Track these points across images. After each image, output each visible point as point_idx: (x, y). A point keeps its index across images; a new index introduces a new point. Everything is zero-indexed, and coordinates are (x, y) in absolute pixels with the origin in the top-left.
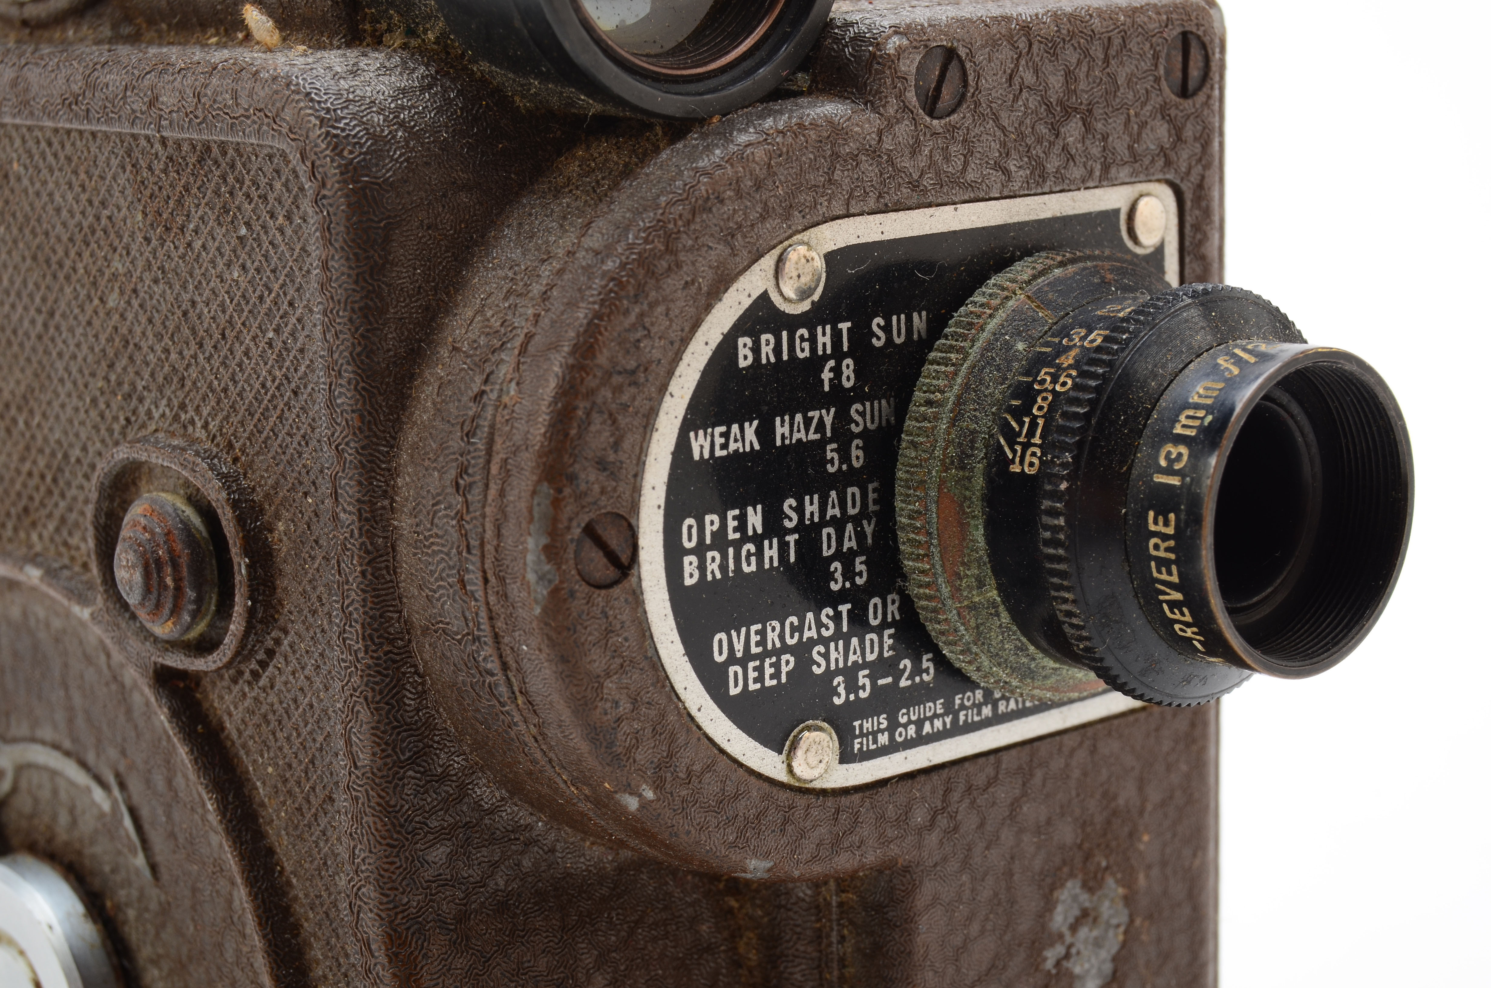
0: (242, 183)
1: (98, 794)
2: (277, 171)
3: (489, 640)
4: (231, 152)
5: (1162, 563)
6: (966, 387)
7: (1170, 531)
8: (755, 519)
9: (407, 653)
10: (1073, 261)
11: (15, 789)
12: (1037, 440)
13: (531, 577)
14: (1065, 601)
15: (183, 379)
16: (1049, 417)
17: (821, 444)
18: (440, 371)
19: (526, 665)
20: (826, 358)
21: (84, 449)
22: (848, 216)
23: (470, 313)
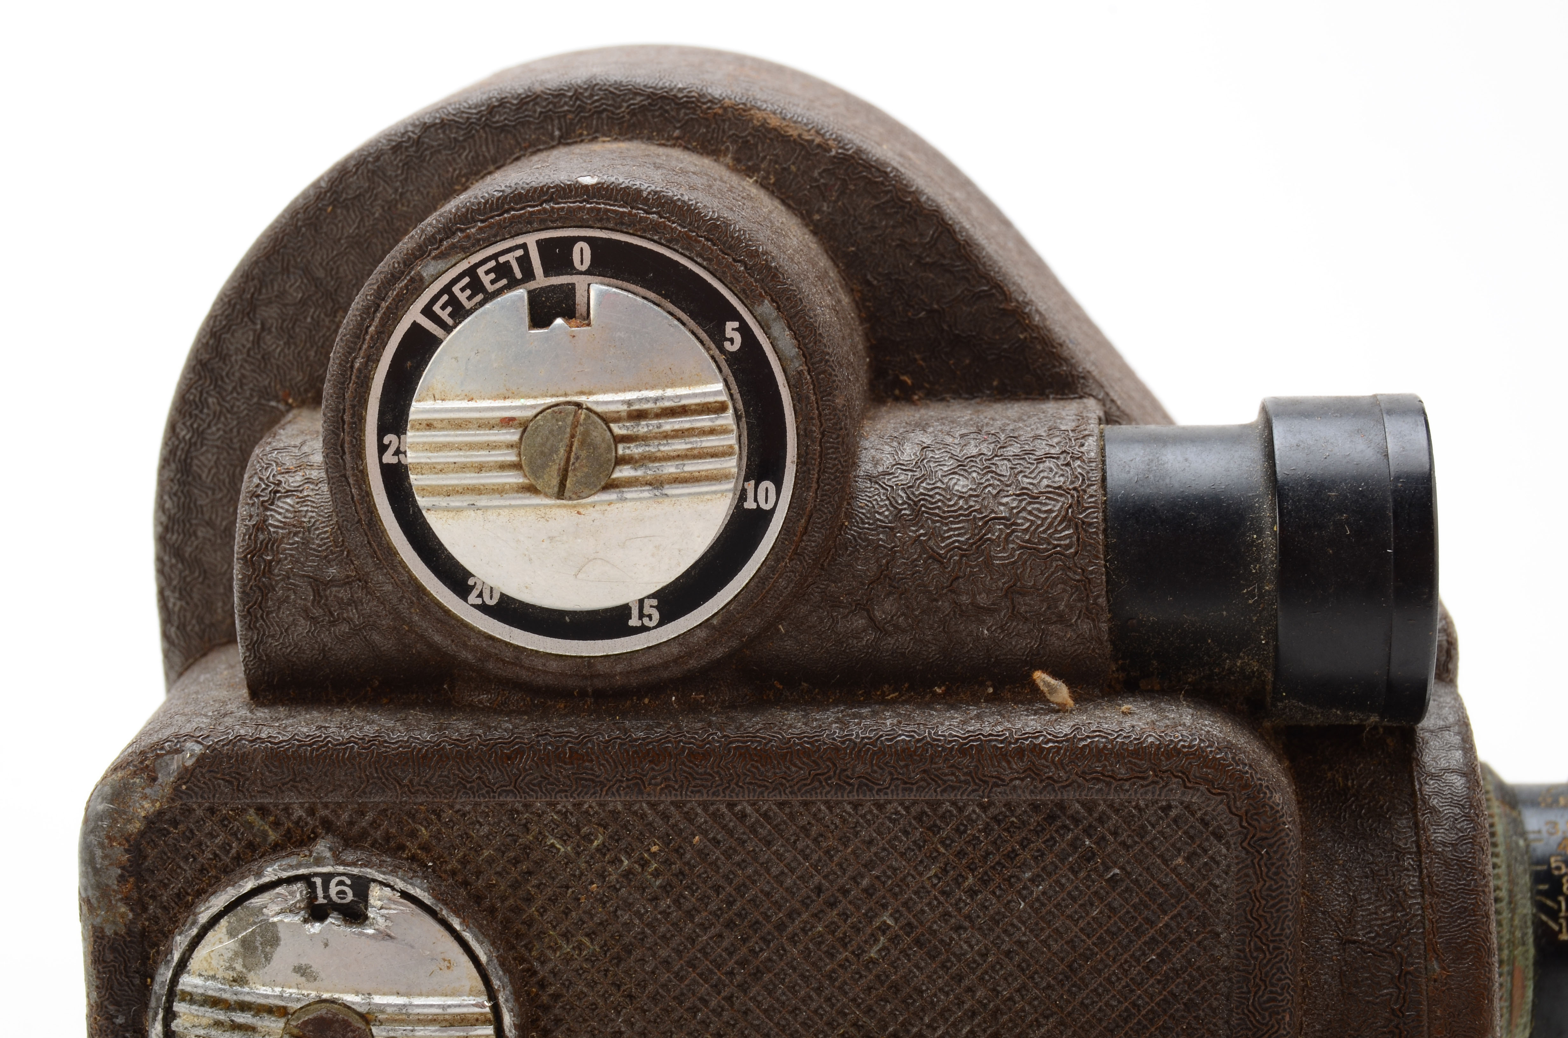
0: (1116, 835)
4: (1102, 808)
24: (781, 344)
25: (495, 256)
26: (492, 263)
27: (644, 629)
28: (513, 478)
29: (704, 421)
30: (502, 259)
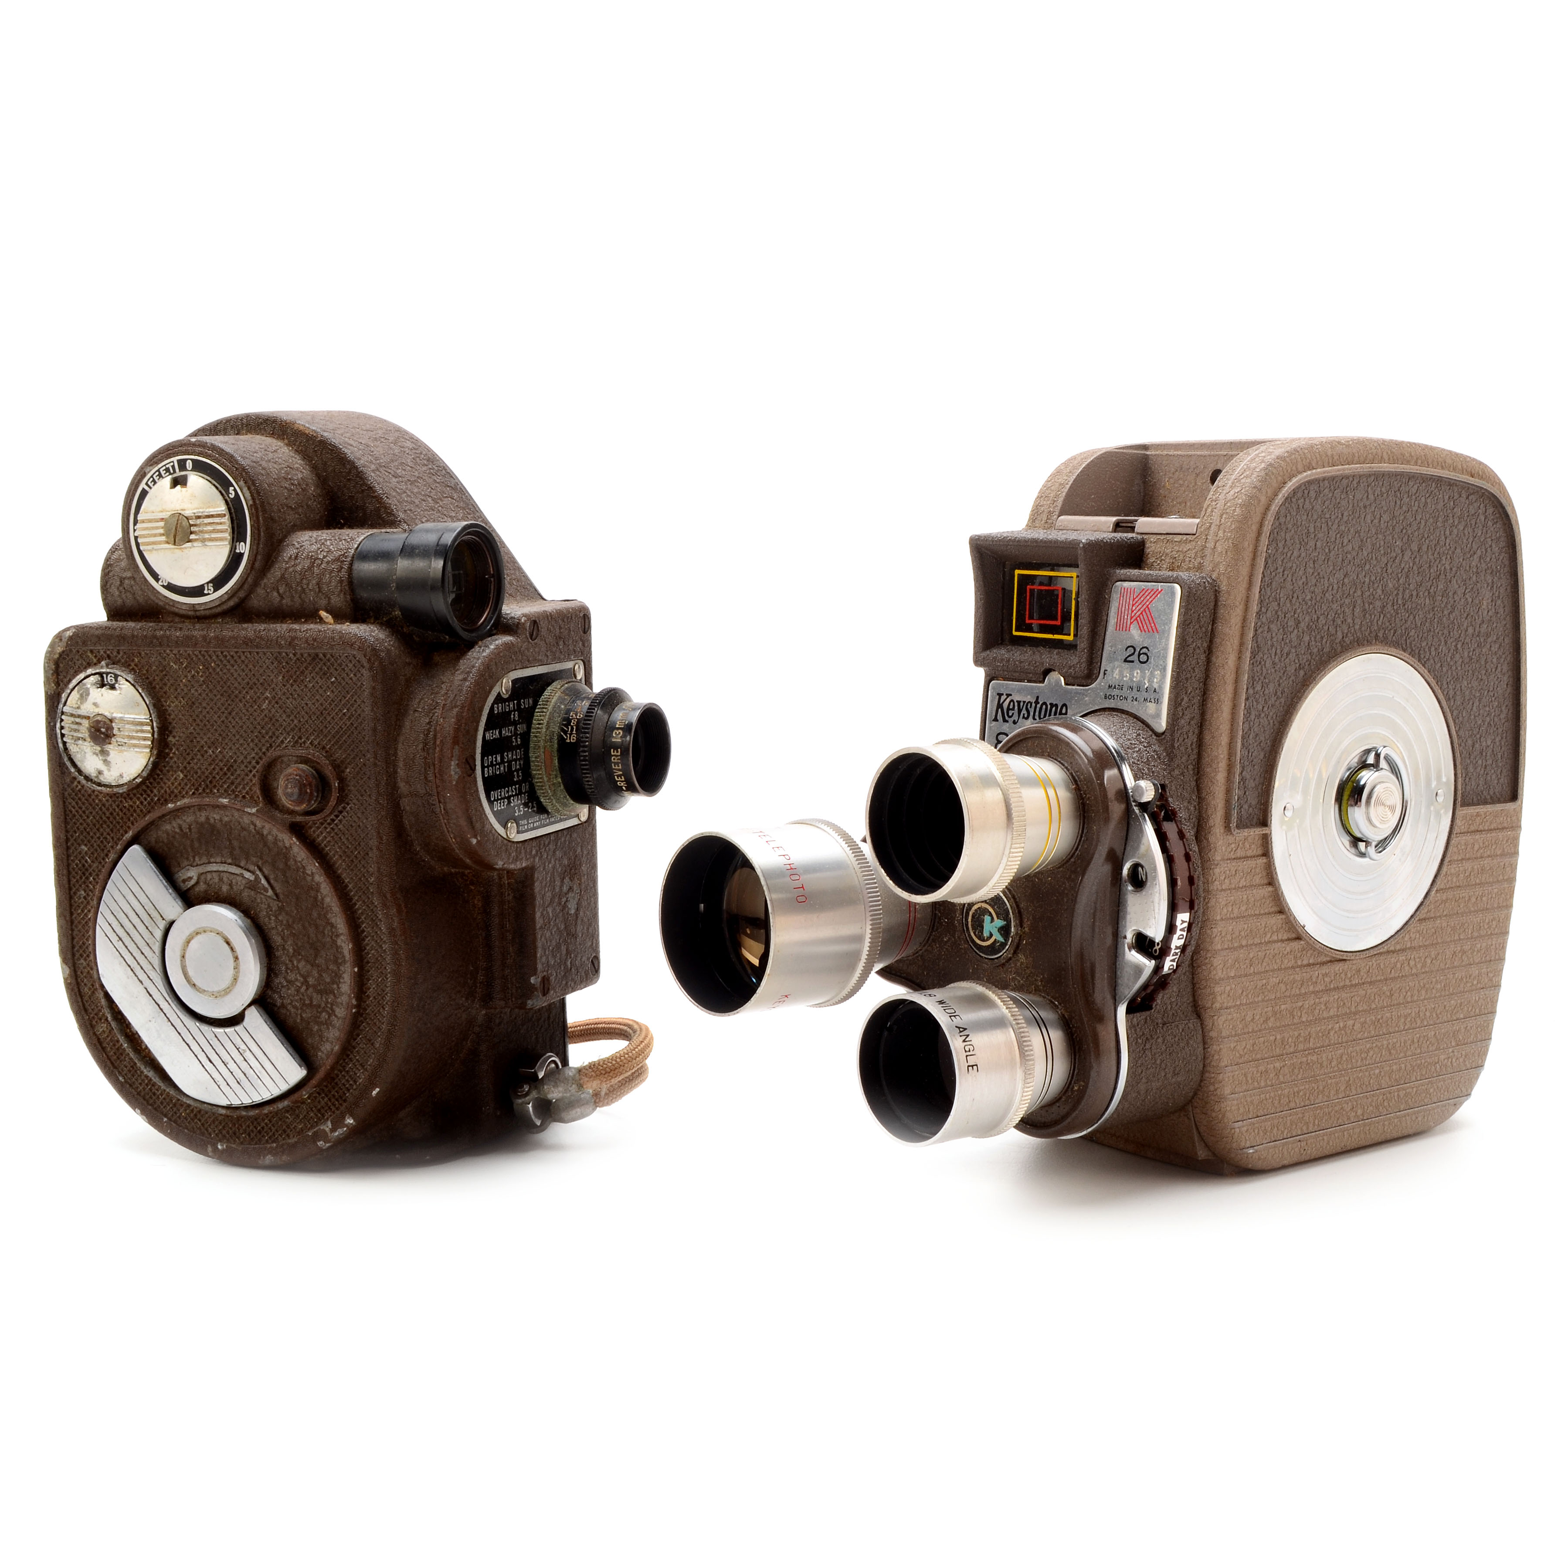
0: (333, 666)
1: (247, 875)
2: (350, 661)
3: (436, 794)
4: (328, 656)
5: (615, 764)
6: (550, 719)
7: (619, 754)
8: (499, 759)
9: (398, 804)
10: (569, 682)
11: (197, 883)
12: (574, 732)
13: (453, 773)
14: (587, 777)
15: (300, 729)
16: (577, 726)
17: (511, 736)
18: (410, 717)
19: (448, 800)
20: (512, 711)
21: (246, 758)
22: (515, 669)
23: (417, 700)
24: (246, 495)
25: (165, 465)
26: (164, 468)
27: (209, 594)
28: (163, 538)
29: (217, 520)
30: (167, 466)
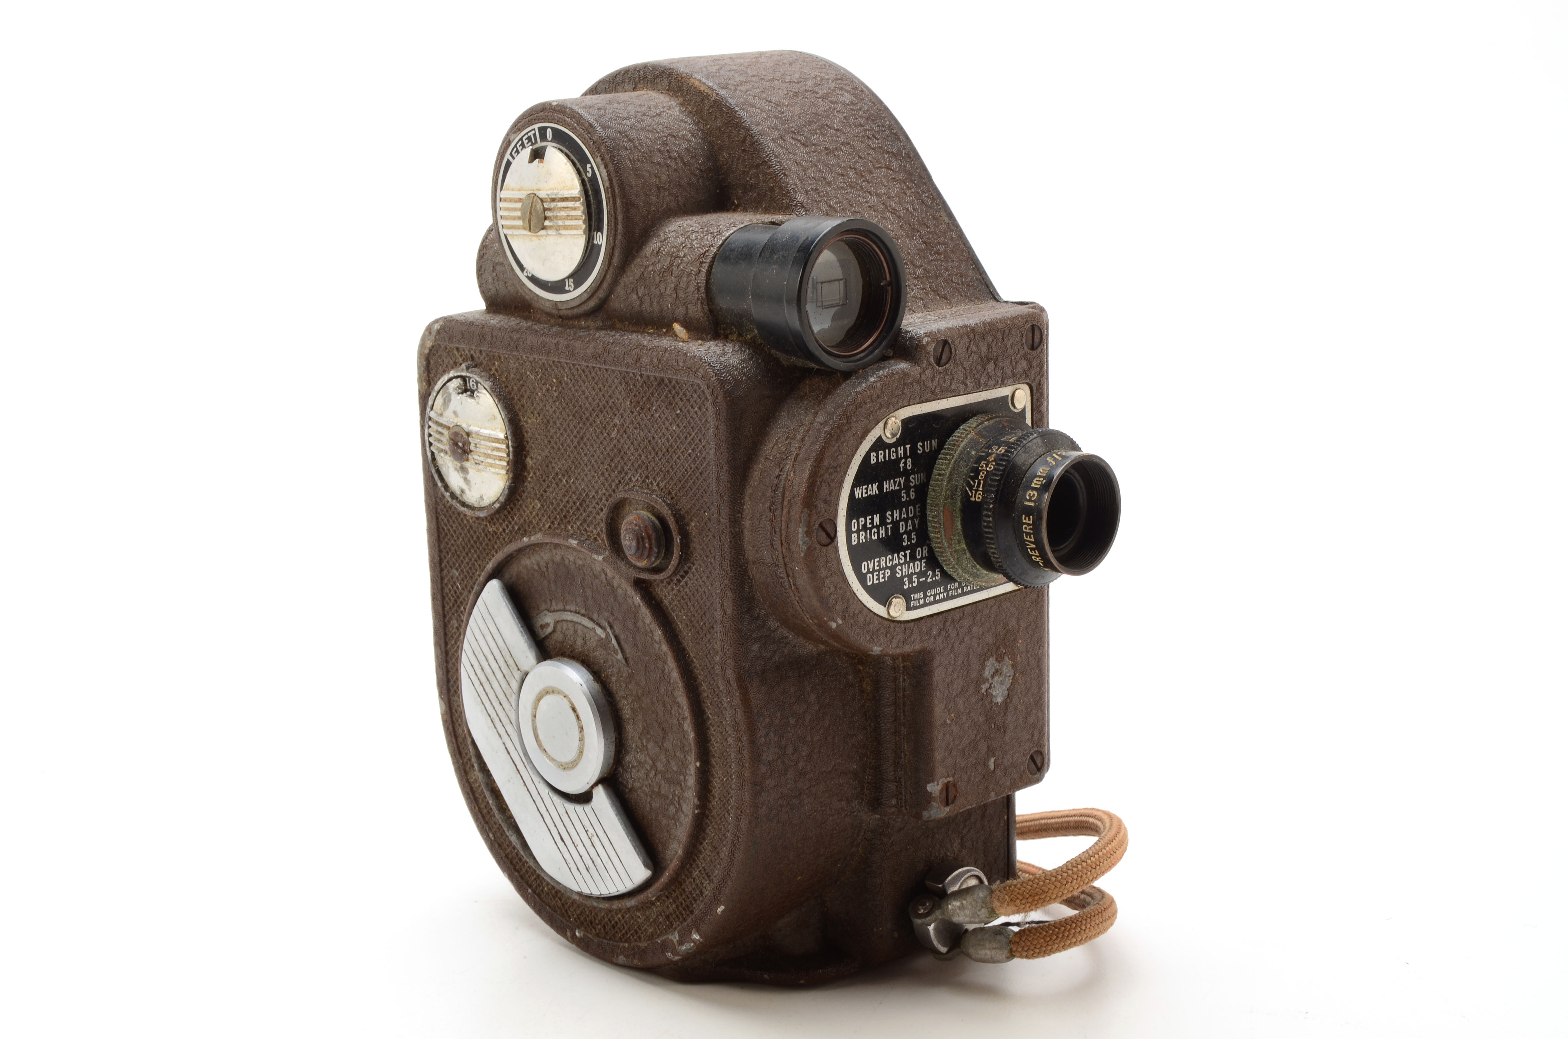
0: (678, 394)
1: (599, 631)
2: (695, 391)
3: (783, 566)
4: (674, 382)
5: (1028, 534)
6: (953, 469)
7: (1031, 522)
8: (877, 520)
9: (746, 571)
10: (992, 419)
11: (554, 631)
12: (981, 489)
13: (800, 542)
14: (992, 548)
15: (648, 466)
16: (985, 480)
17: (900, 491)
18: (760, 466)
19: (797, 575)
20: (901, 459)
21: (597, 492)
22: (909, 405)
23: (772, 445)
24: (602, 175)
25: (527, 133)
26: (526, 136)
27: (569, 291)
28: (520, 223)
29: (570, 204)
30: (529, 134)
